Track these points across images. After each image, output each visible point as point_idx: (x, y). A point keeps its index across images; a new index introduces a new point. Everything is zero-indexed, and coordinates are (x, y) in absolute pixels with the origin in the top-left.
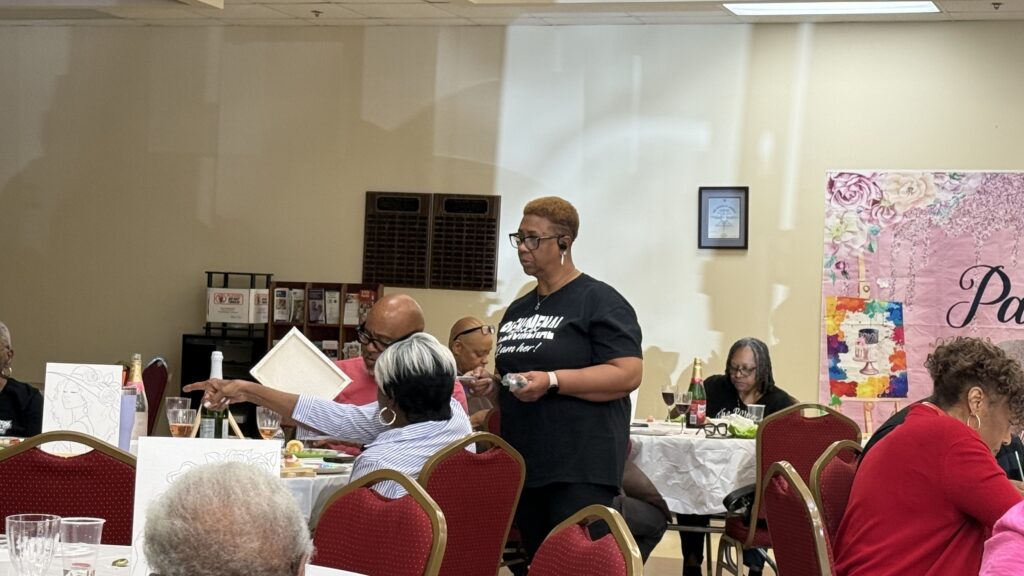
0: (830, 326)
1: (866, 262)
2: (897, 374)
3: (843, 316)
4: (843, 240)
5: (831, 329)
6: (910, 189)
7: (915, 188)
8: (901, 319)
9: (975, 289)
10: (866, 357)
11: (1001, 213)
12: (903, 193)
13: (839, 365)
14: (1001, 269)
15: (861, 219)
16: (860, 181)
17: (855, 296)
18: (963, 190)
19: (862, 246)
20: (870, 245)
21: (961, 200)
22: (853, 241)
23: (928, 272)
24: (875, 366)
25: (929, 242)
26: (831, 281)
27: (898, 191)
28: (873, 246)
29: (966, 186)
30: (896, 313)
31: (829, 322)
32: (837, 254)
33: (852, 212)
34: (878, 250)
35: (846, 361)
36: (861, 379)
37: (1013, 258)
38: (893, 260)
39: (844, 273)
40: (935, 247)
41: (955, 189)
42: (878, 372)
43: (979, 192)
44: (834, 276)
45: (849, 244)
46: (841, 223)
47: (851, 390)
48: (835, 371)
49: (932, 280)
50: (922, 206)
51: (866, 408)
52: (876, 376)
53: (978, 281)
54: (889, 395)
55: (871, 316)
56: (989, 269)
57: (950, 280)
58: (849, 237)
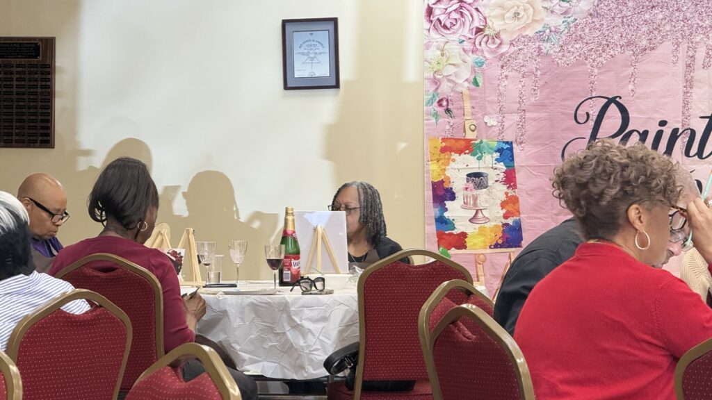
0: (434, 172)
1: (472, 98)
2: (510, 221)
3: (449, 159)
4: (445, 74)
5: (435, 174)
6: (516, 14)
7: (522, 13)
8: (512, 160)
9: (591, 123)
10: (475, 204)
11: (616, 37)
12: (509, 18)
13: (446, 215)
14: (618, 99)
15: (464, 50)
16: (461, 7)
17: (460, 135)
18: (574, 13)
19: (466, 80)
20: (475, 79)
21: (572, 25)
22: (456, 75)
23: (540, 106)
24: (486, 213)
25: (539, 73)
26: (434, 120)
27: (503, 17)
28: (478, 78)
29: (577, 9)
30: (506, 153)
31: (434, 167)
32: (439, 91)
33: (454, 41)
34: (484, 83)
35: (454, 210)
36: (470, 229)
37: (631, 87)
38: (500, 94)
39: (448, 111)
40: (547, 78)
41: (565, 13)
42: (489, 220)
43: (591, 15)
44: (436, 115)
45: (451, 78)
46: (442, 55)
47: (460, 241)
48: (442, 221)
49: (543, 115)
50: (530, 33)
51: (477, 261)
52: (487, 225)
53: (594, 113)
54: (502, 246)
55: (479, 159)
56: (606, 100)
57: (563, 113)
58: (451, 70)
